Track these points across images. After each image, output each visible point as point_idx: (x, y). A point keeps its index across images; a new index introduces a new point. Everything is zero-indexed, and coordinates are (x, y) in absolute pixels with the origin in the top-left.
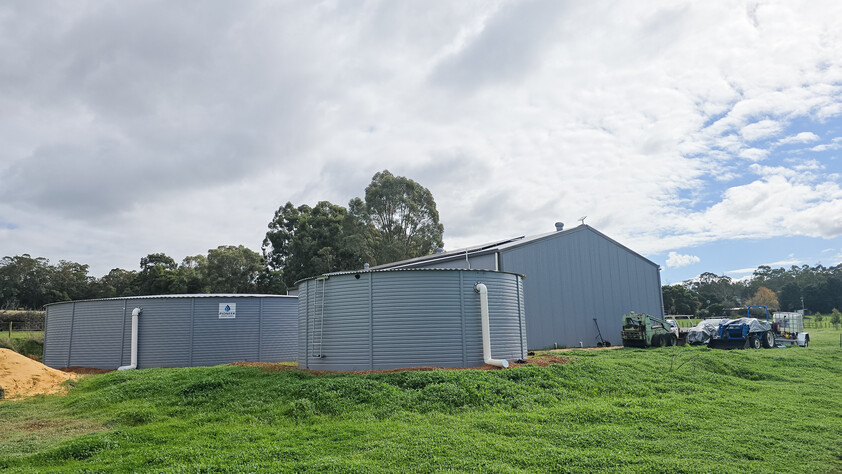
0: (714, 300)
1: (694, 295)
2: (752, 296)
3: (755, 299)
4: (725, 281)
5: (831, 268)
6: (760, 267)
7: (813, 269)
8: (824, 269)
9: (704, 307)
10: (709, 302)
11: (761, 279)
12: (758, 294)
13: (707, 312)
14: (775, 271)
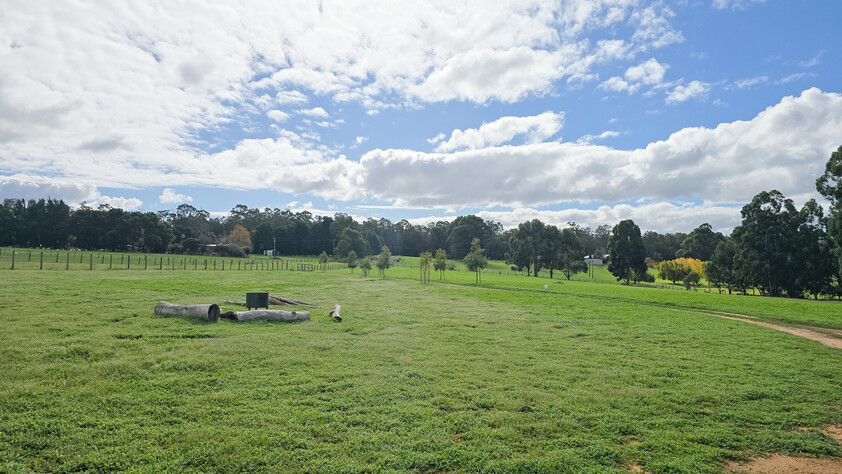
0: (188, 234)
1: (168, 226)
2: (228, 233)
3: (231, 236)
4: (202, 216)
5: (298, 214)
6: (238, 206)
7: (283, 213)
8: (291, 214)
9: (178, 240)
10: (183, 236)
11: (237, 217)
12: (234, 232)
13: (180, 246)
14: (250, 211)
